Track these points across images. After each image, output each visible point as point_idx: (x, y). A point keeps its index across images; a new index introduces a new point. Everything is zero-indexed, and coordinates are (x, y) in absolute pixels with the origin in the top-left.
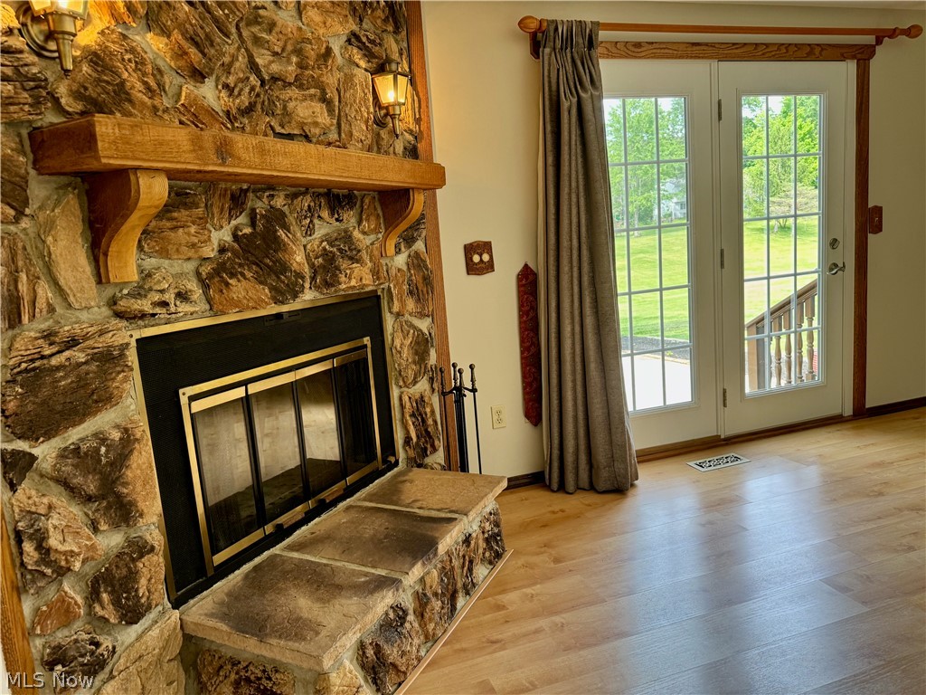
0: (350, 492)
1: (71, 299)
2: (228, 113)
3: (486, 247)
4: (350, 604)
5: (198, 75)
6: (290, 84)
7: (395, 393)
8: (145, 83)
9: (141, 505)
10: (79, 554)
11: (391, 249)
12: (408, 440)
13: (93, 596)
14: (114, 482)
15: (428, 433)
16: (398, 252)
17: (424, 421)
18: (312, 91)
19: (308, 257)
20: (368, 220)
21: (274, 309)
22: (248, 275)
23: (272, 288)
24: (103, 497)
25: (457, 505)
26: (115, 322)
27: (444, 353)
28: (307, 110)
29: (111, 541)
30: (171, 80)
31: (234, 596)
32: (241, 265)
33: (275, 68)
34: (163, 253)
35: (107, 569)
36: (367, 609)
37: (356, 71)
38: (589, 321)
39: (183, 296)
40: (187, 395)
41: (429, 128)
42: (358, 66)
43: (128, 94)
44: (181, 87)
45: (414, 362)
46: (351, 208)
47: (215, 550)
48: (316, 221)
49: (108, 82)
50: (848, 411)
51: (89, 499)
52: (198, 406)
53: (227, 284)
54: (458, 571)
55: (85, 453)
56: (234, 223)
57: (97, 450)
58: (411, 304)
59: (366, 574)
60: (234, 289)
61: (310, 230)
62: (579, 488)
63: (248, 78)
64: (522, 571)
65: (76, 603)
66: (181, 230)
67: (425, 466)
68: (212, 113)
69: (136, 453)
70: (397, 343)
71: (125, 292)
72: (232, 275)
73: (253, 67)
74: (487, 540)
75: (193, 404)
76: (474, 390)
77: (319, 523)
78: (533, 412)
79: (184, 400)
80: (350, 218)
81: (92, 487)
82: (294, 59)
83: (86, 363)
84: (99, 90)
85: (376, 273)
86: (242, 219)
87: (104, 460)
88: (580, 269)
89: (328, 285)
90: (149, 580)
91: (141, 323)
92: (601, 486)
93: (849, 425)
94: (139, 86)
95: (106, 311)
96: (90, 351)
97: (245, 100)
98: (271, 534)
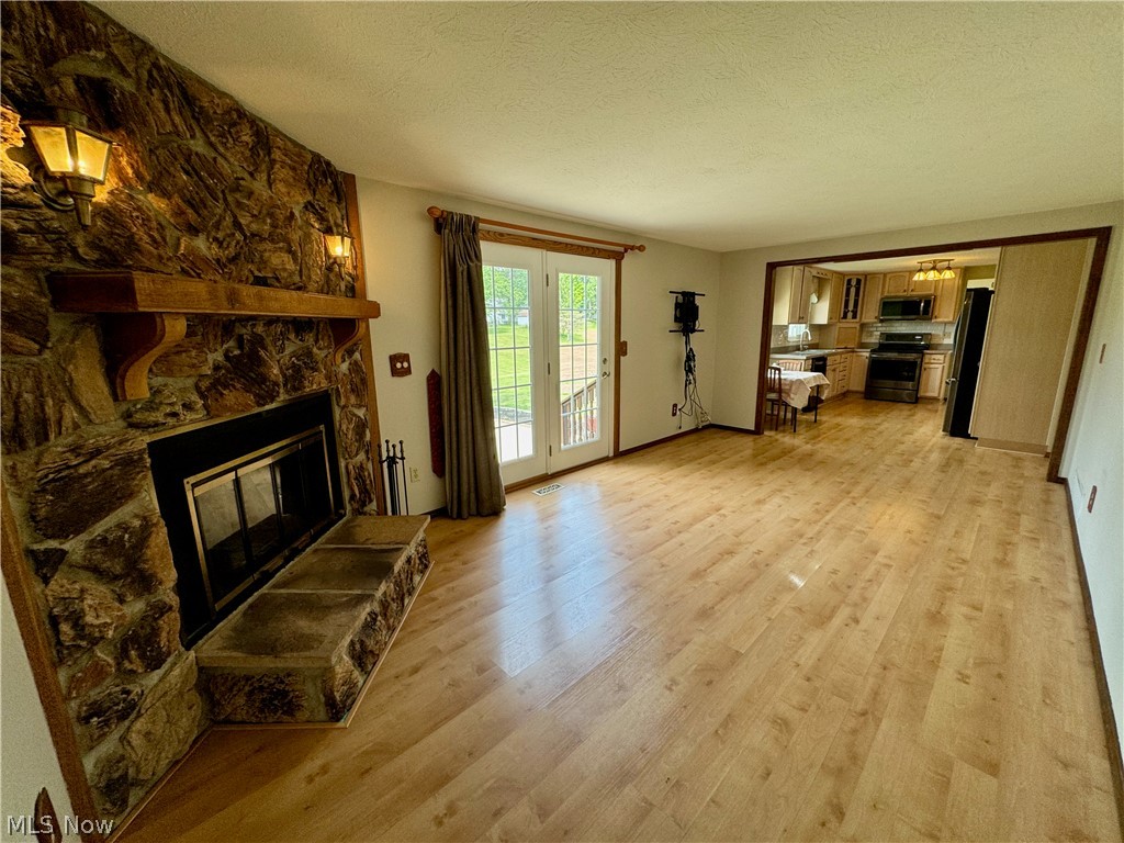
0: (314, 539)
1: (93, 417)
2: (218, 261)
3: (405, 357)
4: (342, 617)
5: (193, 231)
6: (265, 239)
7: (342, 464)
8: (151, 236)
9: (160, 575)
10: (111, 624)
11: (339, 359)
12: (353, 497)
13: (123, 654)
14: (136, 562)
15: (366, 490)
16: (344, 361)
17: (364, 482)
18: (281, 245)
19: (281, 368)
20: (323, 339)
21: (257, 410)
22: (238, 386)
23: (256, 395)
24: (128, 575)
25: (400, 539)
26: (132, 432)
27: (376, 433)
28: (280, 260)
29: (135, 607)
30: (171, 234)
31: (239, 631)
32: (232, 379)
33: (254, 227)
34: (169, 373)
35: (134, 631)
36: (355, 618)
37: (312, 230)
38: (477, 408)
39: (188, 407)
40: (191, 483)
41: (363, 273)
42: (313, 227)
43: (136, 244)
44: (179, 239)
45: (356, 441)
46: (311, 331)
47: (217, 600)
48: (286, 342)
49: (119, 235)
50: (611, 454)
51: (116, 578)
52: (199, 491)
53: (222, 394)
54: (404, 581)
55: (112, 542)
56: (225, 346)
57: (122, 537)
58: (353, 400)
59: (347, 595)
60: (227, 397)
61: (282, 349)
62: (470, 515)
63: (234, 234)
64: (443, 574)
65: (108, 664)
66: (184, 354)
67: (365, 514)
68: (206, 260)
69: (154, 535)
70: (344, 427)
71: (139, 406)
72: (226, 387)
73: (237, 225)
74: (420, 558)
75: (196, 489)
76: (403, 458)
77: (293, 565)
78: (438, 467)
79: (188, 487)
80: (310, 338)
81: (118, 568)
82: (269, 221)
83: (111, 468)
84: (112, 241)
85: (328, 378)
86: (231, 343)
87: (127, 545)
88: (470, 375)
89: (295, 389)
90: (168, 633)
91: (151, 430)
92: (486, 512)
93: (612, 462)
94: (145, 237)
95: (122, 424)
96: (112, 458)
97: (232, 251)
98: (258, 579)
